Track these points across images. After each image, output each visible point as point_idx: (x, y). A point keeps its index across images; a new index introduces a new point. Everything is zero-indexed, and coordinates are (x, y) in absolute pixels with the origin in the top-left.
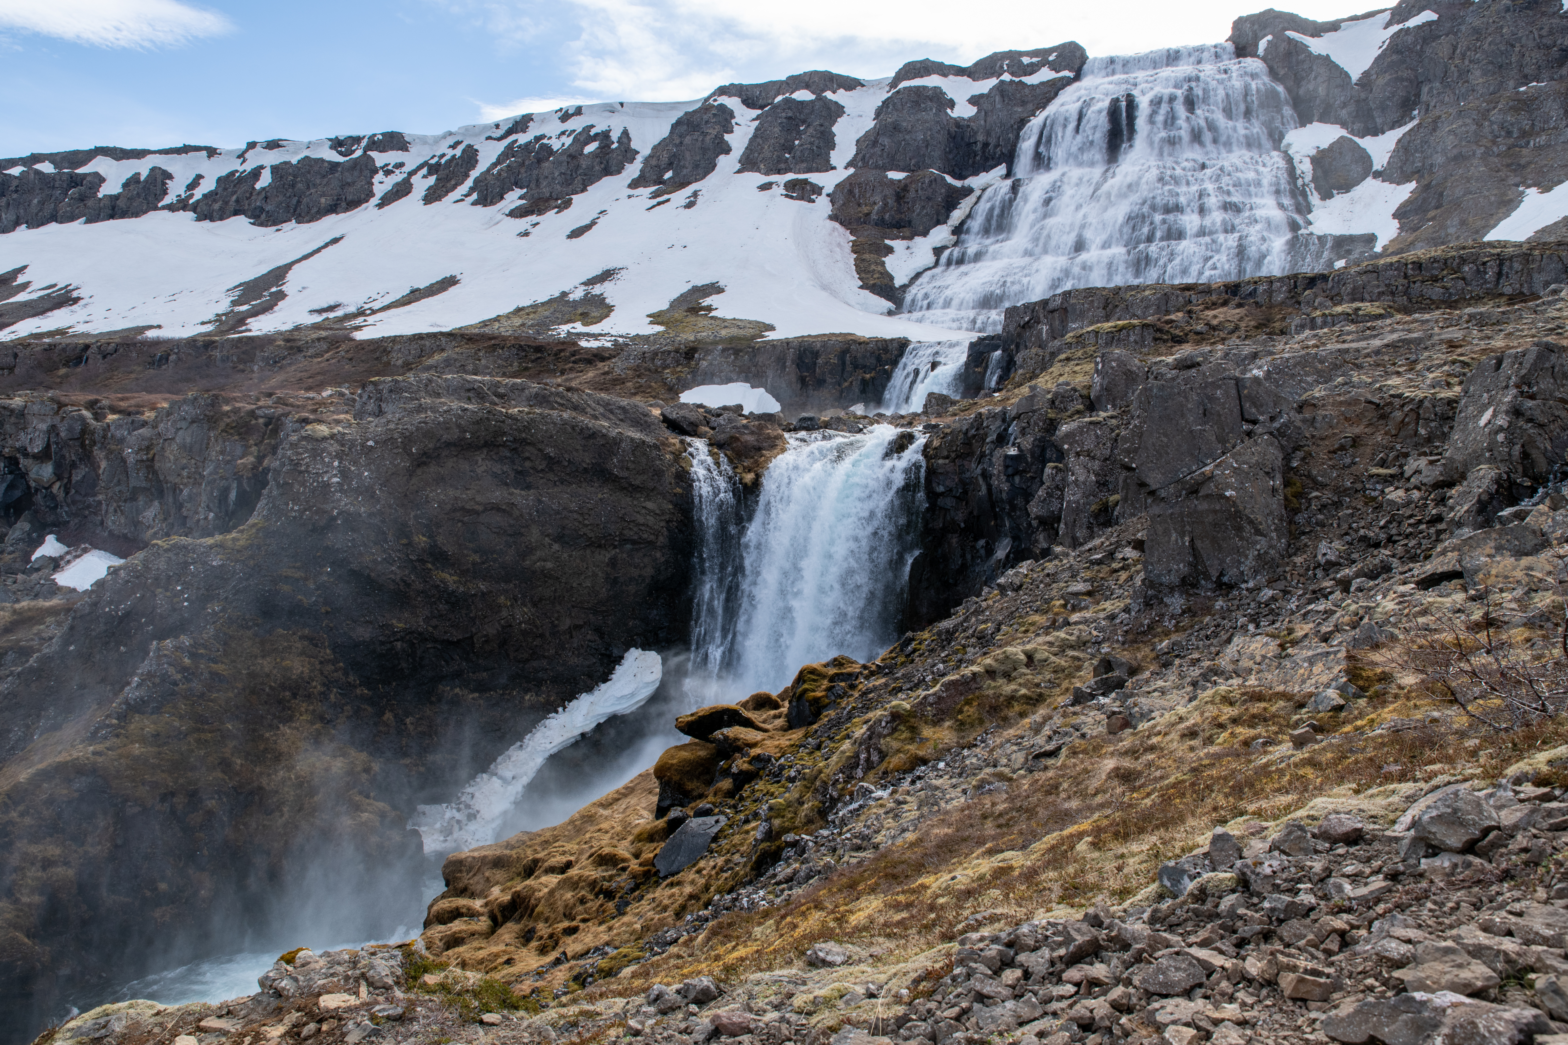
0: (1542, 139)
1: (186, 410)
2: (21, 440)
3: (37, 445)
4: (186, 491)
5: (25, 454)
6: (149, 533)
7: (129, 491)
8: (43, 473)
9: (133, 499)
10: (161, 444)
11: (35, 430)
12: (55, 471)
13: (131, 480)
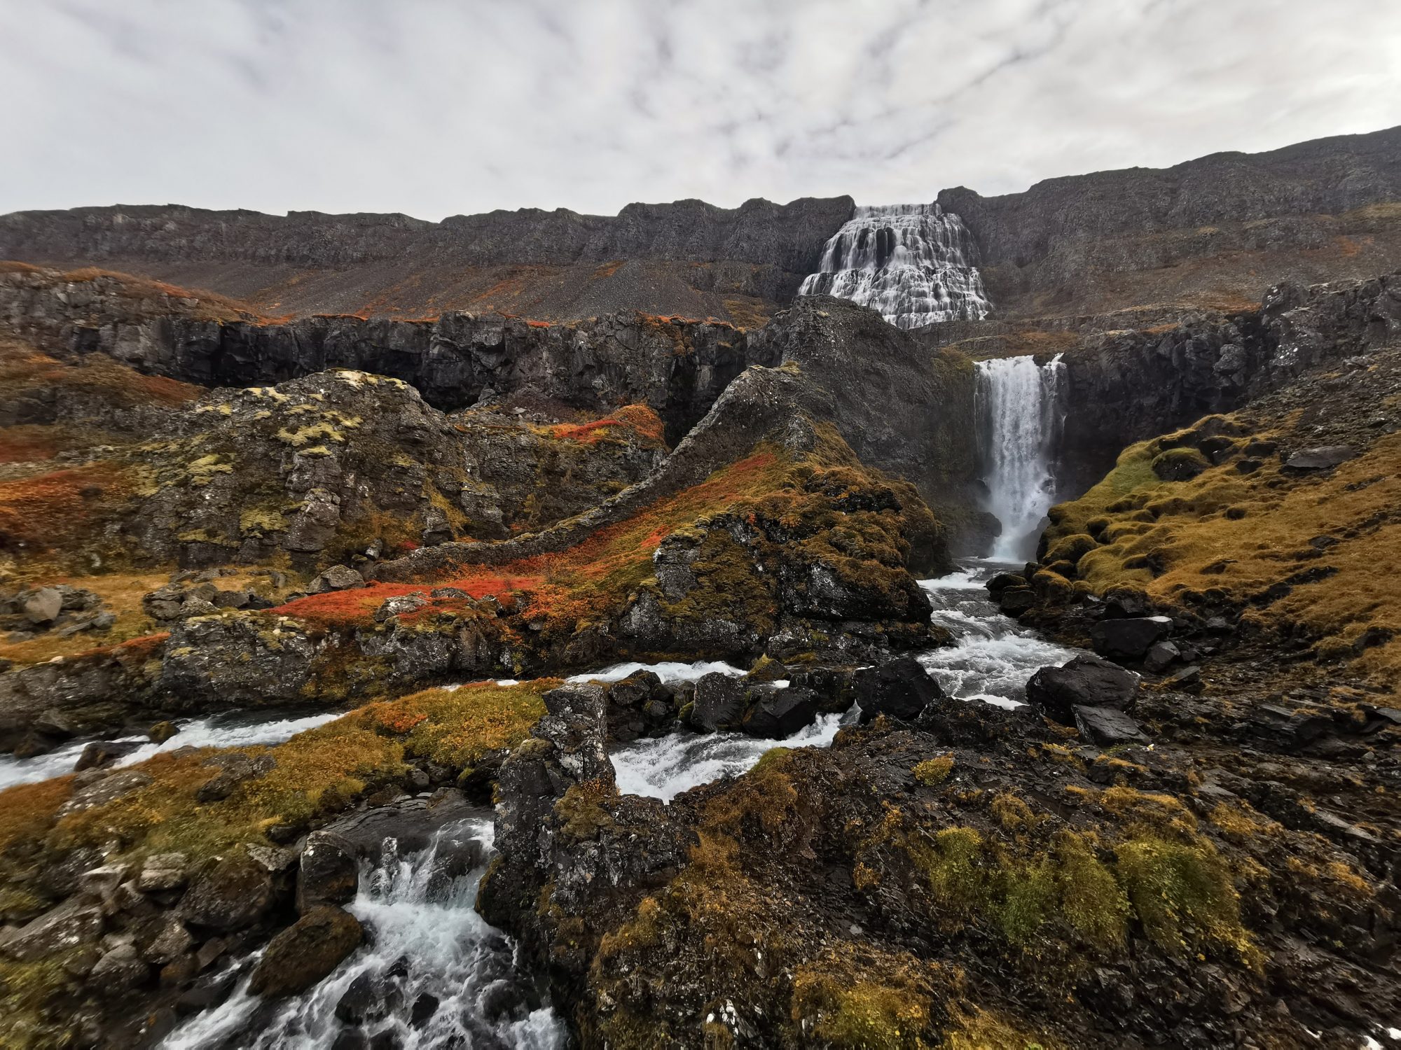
0: (1121, 268)
1: (622, 318)
2: (477, 338)
3: (494, 342)
4: (628, 368)
5: (481, 347)
6: (600, 394)
7: (580, 368)
8: (490, 361)
9: (582, 374)
10: (601, 339)
11: (488, 332)
12: (502, 359)
13: (583, 361)
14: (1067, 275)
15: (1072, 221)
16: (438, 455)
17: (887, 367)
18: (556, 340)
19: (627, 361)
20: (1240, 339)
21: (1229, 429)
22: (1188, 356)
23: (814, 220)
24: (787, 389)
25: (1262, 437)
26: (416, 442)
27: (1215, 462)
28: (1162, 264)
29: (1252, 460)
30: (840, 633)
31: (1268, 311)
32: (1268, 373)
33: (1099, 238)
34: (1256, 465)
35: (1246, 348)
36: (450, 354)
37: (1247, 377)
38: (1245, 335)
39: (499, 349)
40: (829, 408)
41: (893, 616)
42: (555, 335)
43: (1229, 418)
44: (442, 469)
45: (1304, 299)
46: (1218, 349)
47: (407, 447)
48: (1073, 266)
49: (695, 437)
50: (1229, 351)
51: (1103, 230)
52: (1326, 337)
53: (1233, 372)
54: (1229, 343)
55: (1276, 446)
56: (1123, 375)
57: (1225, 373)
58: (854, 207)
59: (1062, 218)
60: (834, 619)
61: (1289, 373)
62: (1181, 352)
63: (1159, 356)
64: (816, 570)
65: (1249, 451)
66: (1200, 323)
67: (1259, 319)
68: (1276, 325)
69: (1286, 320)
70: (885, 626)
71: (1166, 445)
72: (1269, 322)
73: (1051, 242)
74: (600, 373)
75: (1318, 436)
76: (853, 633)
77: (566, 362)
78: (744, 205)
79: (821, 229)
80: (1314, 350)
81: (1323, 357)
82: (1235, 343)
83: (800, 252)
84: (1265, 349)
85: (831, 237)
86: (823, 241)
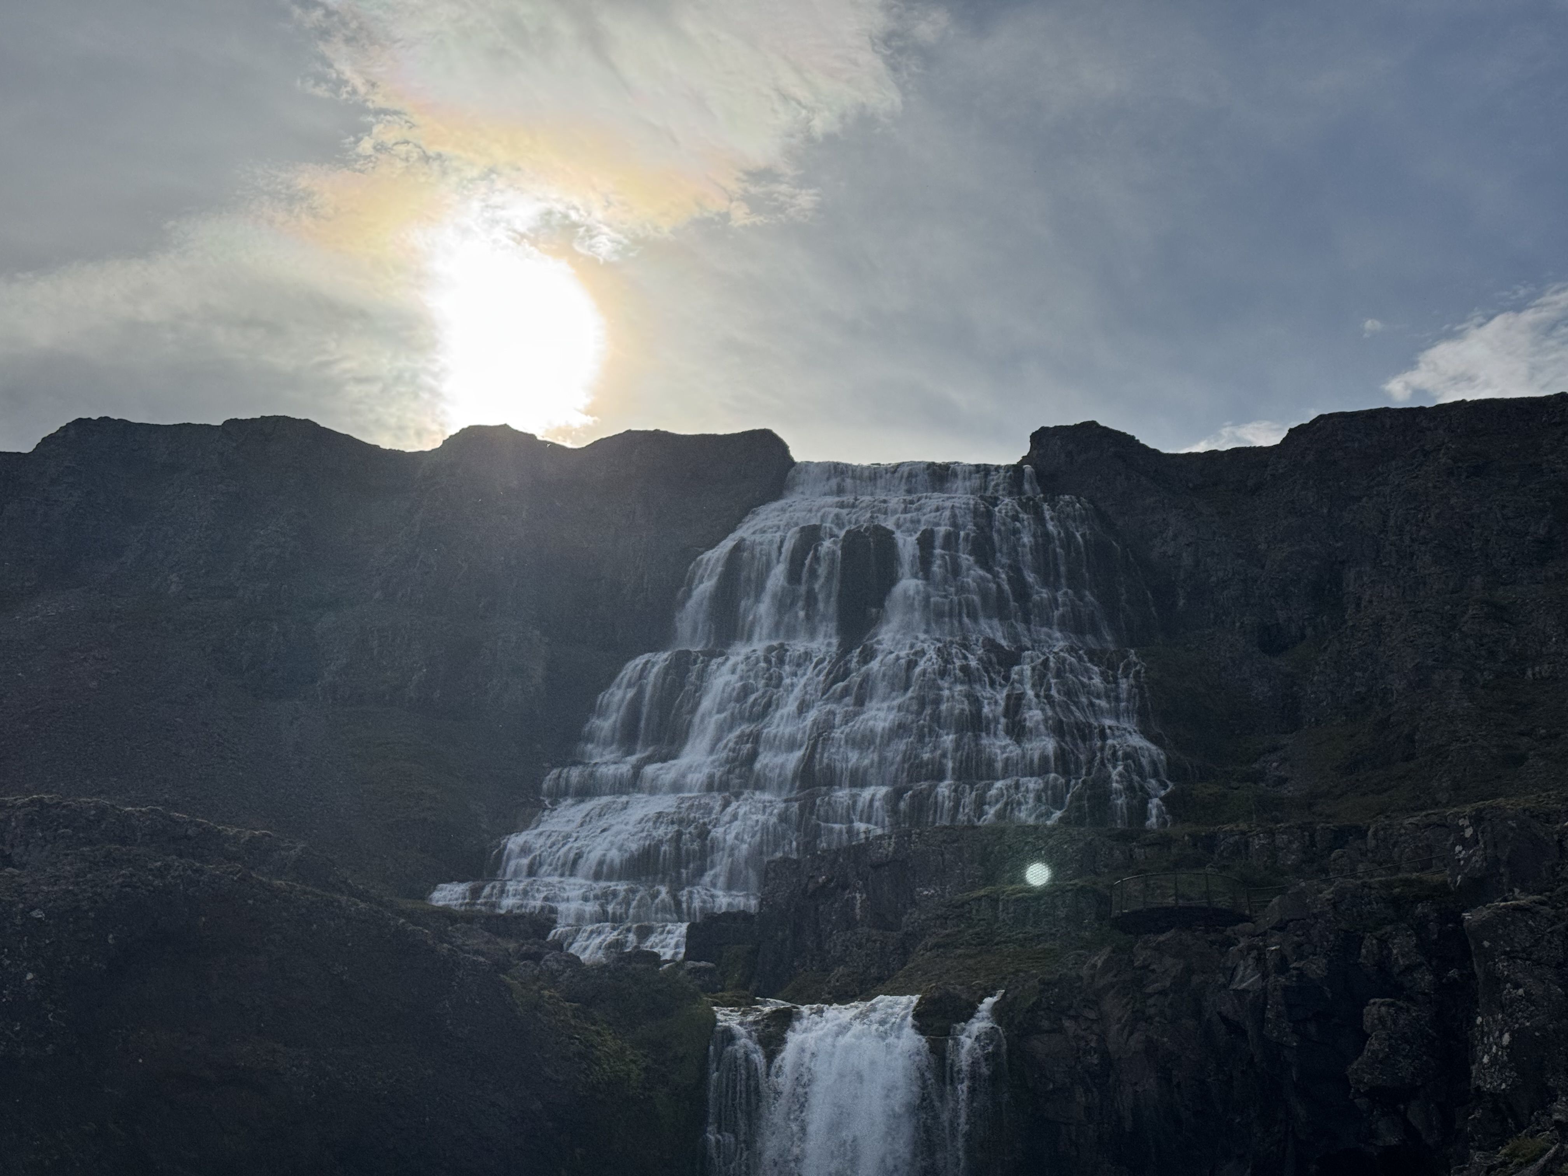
15: (1400, 530)
38: (1439, 967)
46: (1357, 1011)
48: (1410, 658)
51: (1487, 559)
53: (1403, 1094)
56: (1165, 1081)
57: (1382, 1098)
58: (786, 463)
73: (1350, 584)
78: (449, 444)
83: (616, 587)
85: (712, 546)
86: (689, 555)
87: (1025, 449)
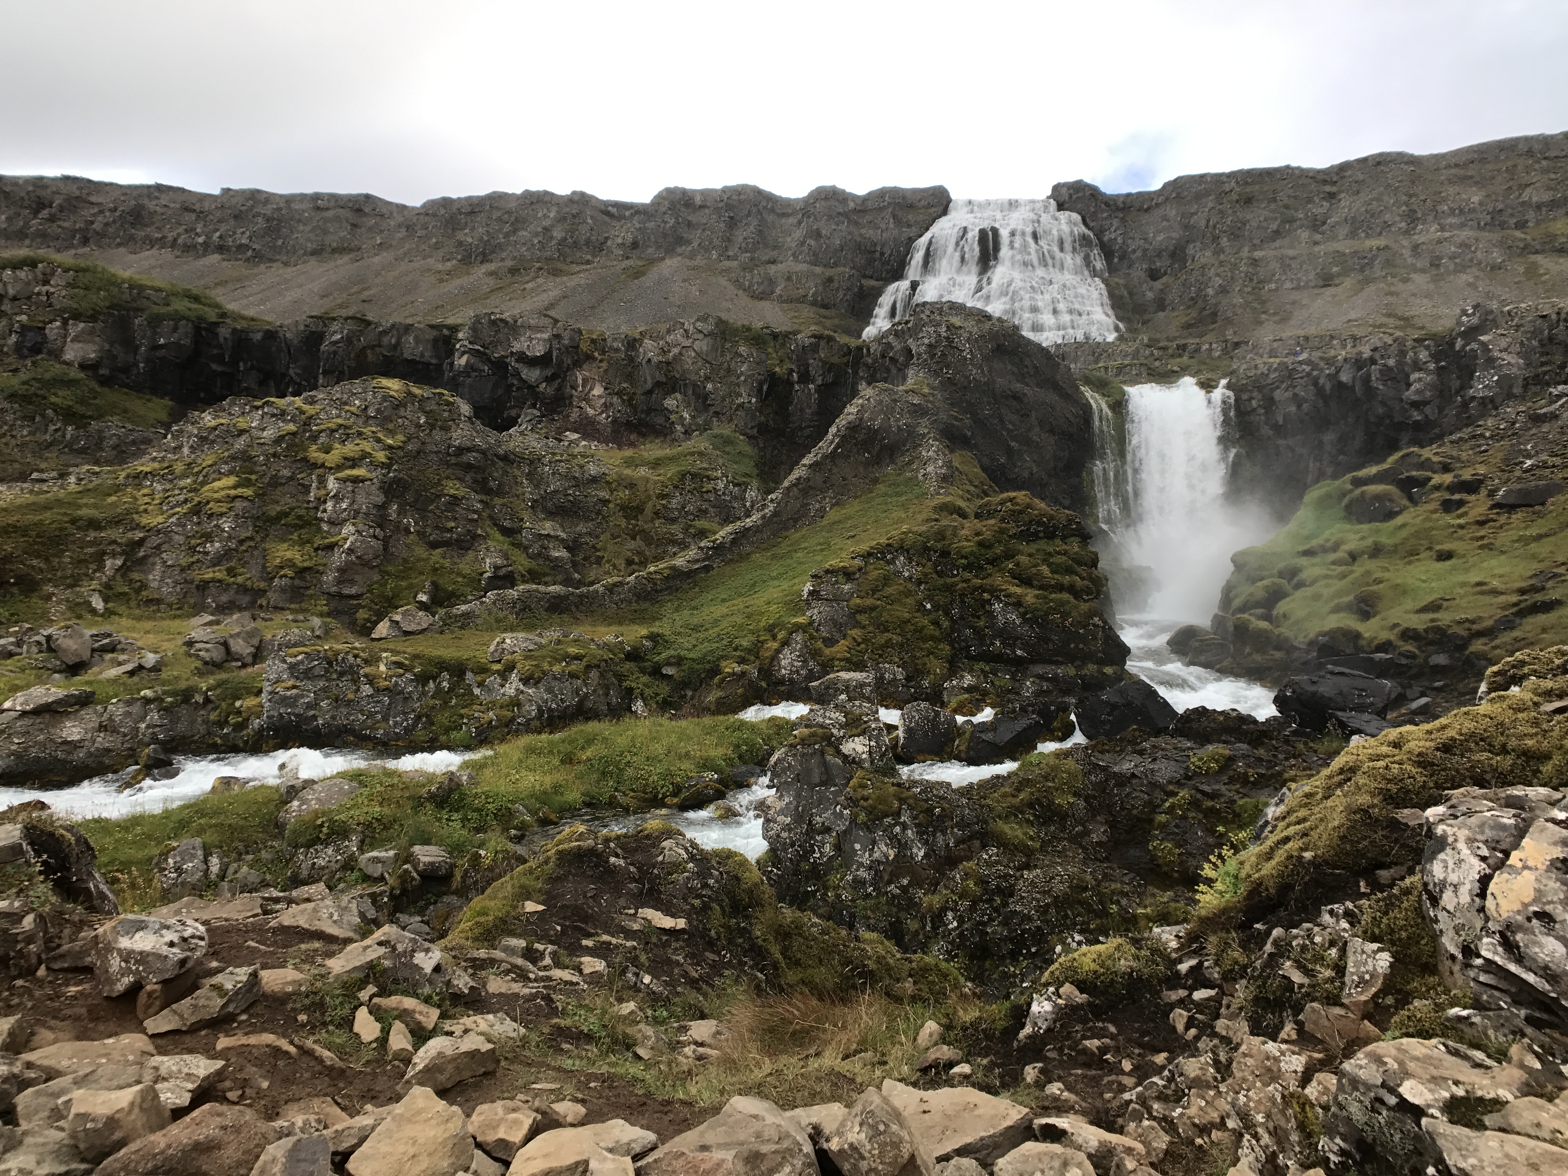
0: (1273, 286)
1: (699, 325)
2: (517, 347)
3: (539, 350)
4: (709, 386)
5: (522, 358)
6: (673, 417)
7: (649, 385)
8: (532, 375)
9: (650, 392)
10: (676, 351)
11: (531, 339)
12: (549, 372)
13: (653, 377)
14: (1210, 291)
15: (1214, 227)
16: (493, 484)
17: (1027, 390)
18: (617, 350)
19: (707, 378)
20: (1432, 366)
21: (1426, 465)
22: (1374, 384)
23: (900, 213)
24: (918, 411)
25: (1467, 475)
26: (469, 467)
27: (1413, 501)
28: (1321, 283)
29: (1457, 497)
30: (1025, 677)
31: (1463, 335)
32: (1465, 405)
33: (1246, 249)
34: (1461, 503)
35: (1439, 375)
36: (481, 366)
37: (1441, 409)
38: (1437, 362)
39: (543, 361)
40: (965, 436)
41: (1087, 658)
42: (615, 345)
43: (1427, 453)
44: (497, 501)
45: (1501, 321)
46: (1408, 376)
47: (460, 473)
48: (1218, 281)
49: (811, 466)
50: (1420, 379)
51: (1251, 239)
52: (1528, 365)
53: (1426, 403)
54: (1420, 370)
55: (1481, 482)
56: (1299, 407)
57: (1415, 405)
58: (949, 201)
59: (1203, 223)
60: (1019, 663)
61: (1489, 405)
62: (1367, 380)
63: (1340, 383)
64: (997, 607)
65: (1452, 488)
66: (1386, 346)
67: (1452, 344)
68: (1472, 350)
69: (1484, 344)
70: (1078, 668)
71: (1358, 482)
72: (1464, 346)
73: (1190, 250)
74: (674, 391)
75: (1527, 471)
76: (1041, 677)
77: (629, 377)
78: (811, 194)
79: (909, 226)
80: (1516, 377)
81: (1526, 387)
82: (1427, 371)
83: (882, 254)
84: (1458, 378)
85: (921, 236)
86: (911, 241)
87: (1049, 192)
